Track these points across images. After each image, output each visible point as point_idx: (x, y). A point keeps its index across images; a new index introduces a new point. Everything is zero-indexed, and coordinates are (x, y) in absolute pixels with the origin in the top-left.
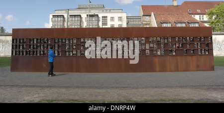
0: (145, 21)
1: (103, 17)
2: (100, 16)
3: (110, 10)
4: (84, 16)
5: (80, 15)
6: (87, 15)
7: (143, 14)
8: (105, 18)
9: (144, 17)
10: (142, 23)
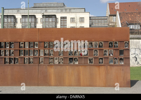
0: (112, 23)
1: (61, 18)
2: (59, 16)
3: (70, 9)
4: (39, 16)
5: (34, 16)
6: (43, 16)
7: (109, 14)
8: (64, 18)
9: (111, 17)
10: (108, 25)
